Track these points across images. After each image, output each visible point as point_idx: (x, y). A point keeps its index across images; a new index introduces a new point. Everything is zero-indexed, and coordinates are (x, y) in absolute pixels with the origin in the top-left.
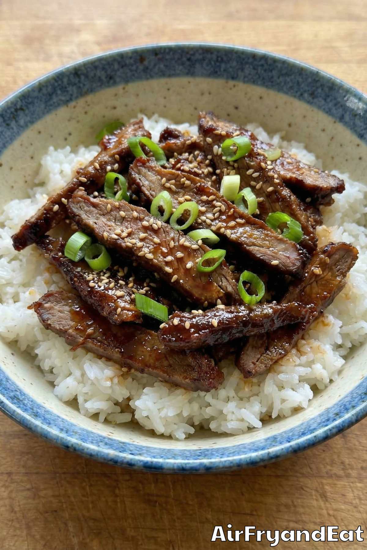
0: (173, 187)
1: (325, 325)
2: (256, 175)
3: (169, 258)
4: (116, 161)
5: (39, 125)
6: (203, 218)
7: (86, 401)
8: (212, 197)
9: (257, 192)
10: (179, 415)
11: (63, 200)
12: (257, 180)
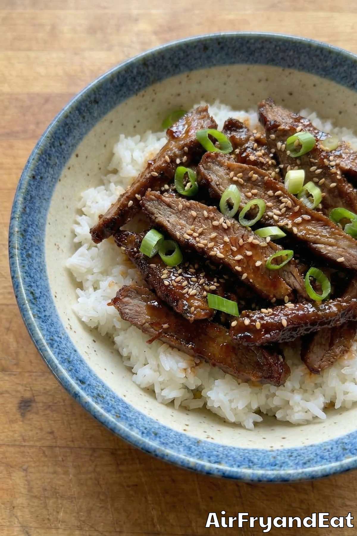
0: (241, 181)
2: (319, 171)
3: (239, 257)
4: (185, 154)
5: (111, 115)
6: (270, 214)
7: (162, 389)
8: (279, 193)
10: (248, 406)
11: (137, 196)
12: (320, 176)
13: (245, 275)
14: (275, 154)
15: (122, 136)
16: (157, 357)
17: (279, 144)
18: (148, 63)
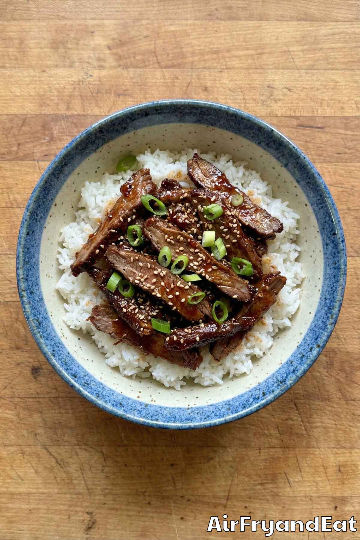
0: (173, 242)
1: (263, 324)
2: (226, 230)
3: (171, 296)
4: (134, 214)
6: (192, 265)
7: (124, 369)
8: (197, 250)
9: (225, 242)
11: (101, 246)
12: (226, 233)
13: (175, 308)
14: (197, 213)
15: (87, 183)
16: (121, 351)
17: (200, 207)
18: (103, 130)
